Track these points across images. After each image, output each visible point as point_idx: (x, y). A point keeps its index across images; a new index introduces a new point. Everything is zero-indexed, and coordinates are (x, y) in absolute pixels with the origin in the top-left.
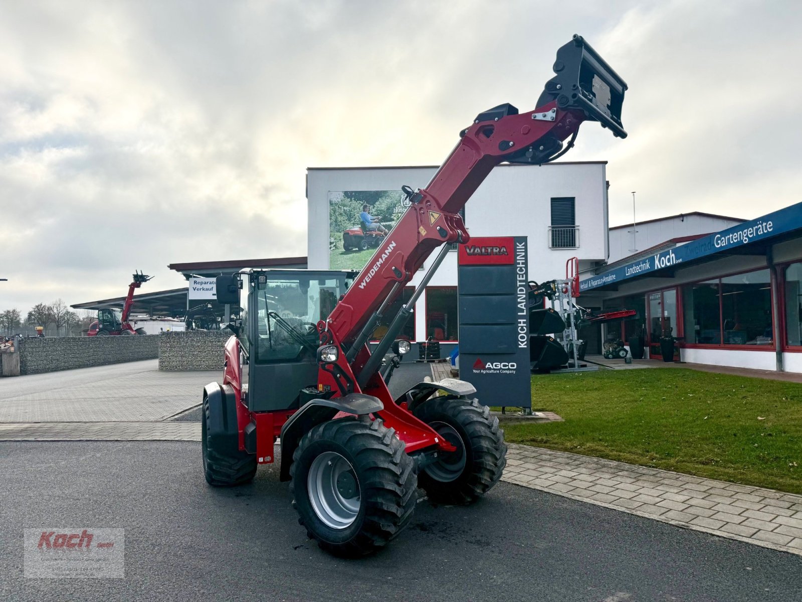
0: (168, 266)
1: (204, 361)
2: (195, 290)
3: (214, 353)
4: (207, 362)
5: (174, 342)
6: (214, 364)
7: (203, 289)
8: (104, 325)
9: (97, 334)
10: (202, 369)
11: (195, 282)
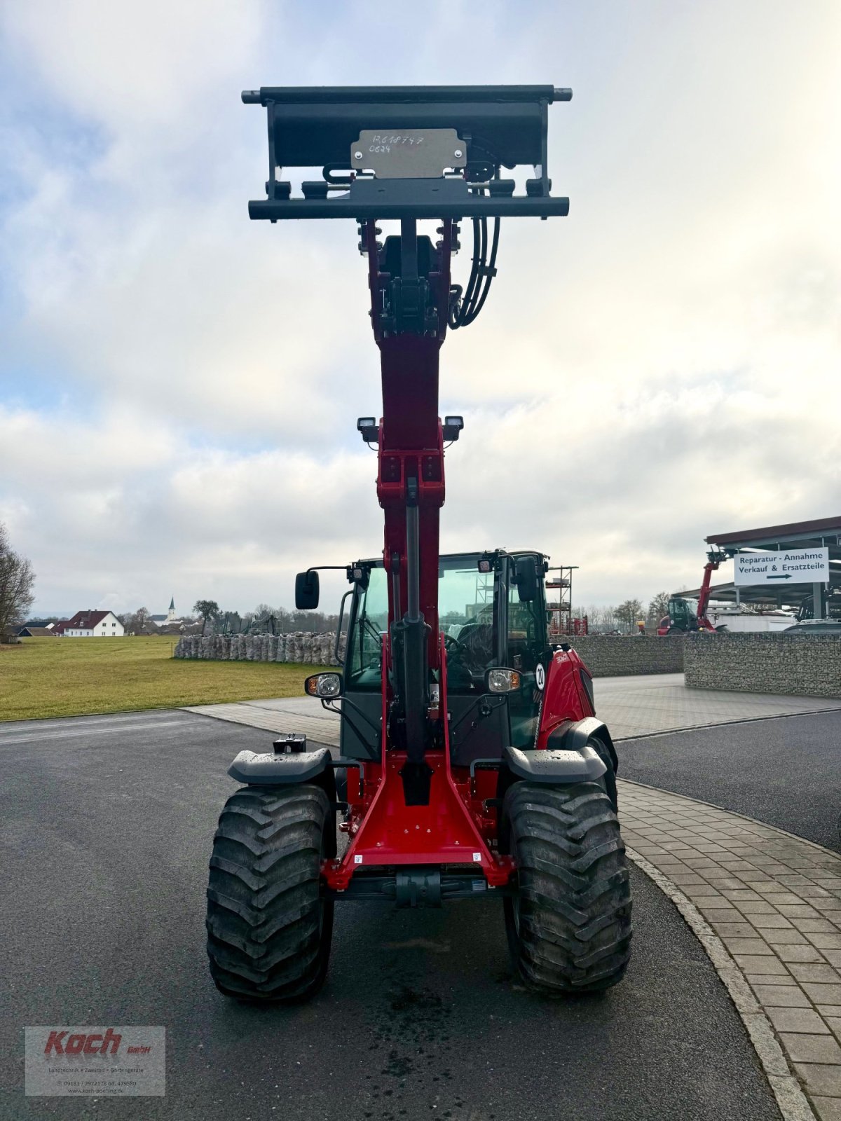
0: (705, 540)
1: (744, 678)
2: (741, 571)
3: (758, 666)
4: (748, 680)
5: (703, 648)
6: (758, 683)
7: (754, 570)
8: (675, 620)
9: (667, 633)
10: (741, 690)
11: (742, 560)
